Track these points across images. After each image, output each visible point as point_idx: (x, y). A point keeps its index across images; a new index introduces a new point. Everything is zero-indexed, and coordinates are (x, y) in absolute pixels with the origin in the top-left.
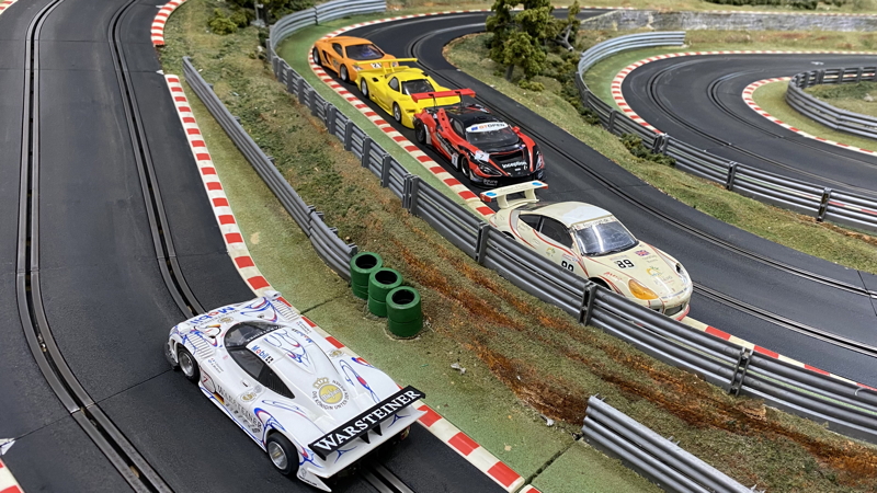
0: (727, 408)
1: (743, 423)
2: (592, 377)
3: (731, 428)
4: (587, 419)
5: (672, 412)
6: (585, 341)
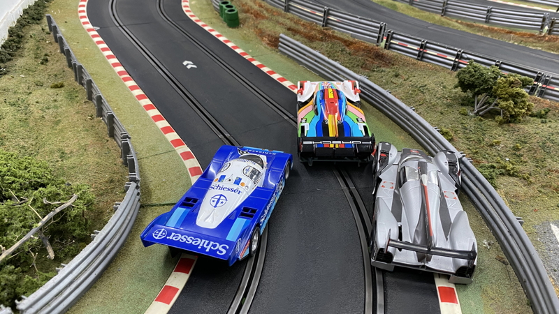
0: (321, 32)
1: (326, 37)
2: (284, 30)
3: (321, 40)
4: (280, 44)
5: (306, 37)
6: (284, 17)
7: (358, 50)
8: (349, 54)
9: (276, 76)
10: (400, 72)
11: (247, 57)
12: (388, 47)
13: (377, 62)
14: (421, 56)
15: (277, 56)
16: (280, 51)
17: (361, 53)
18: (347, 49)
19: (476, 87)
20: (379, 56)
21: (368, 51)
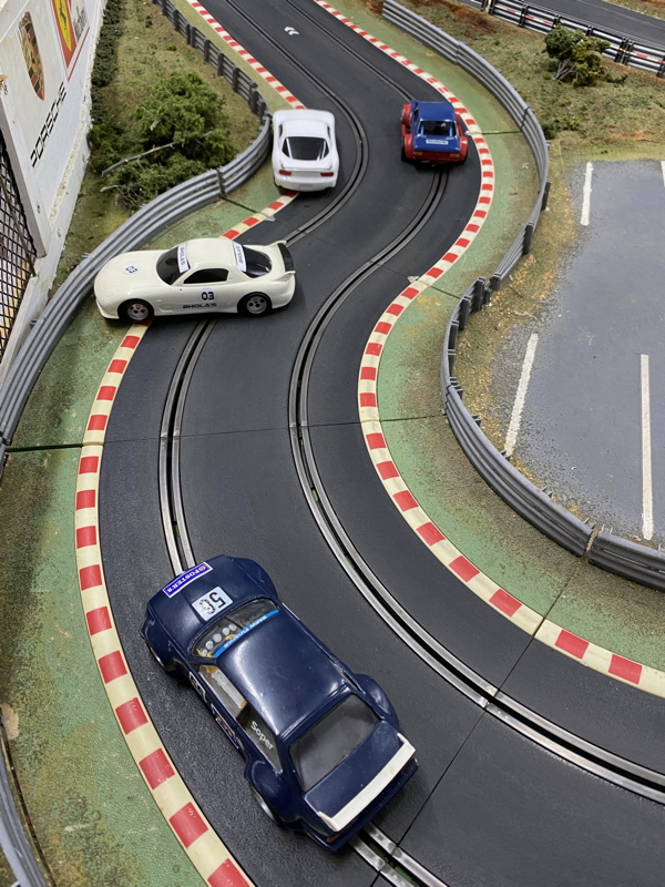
7: (462, 16)
8: (454, 20)
9: (378, 44)
10: (501, 40)
11: (349, 24)
12: (493, 12)
13: (480, 30)
14: (523, 23)
15: (380, 24)
16: (385, 18)
17: (466, 19)
18: (453, 15)
19: (560, 51)
20: (483, 23)
21: (472, 16)
